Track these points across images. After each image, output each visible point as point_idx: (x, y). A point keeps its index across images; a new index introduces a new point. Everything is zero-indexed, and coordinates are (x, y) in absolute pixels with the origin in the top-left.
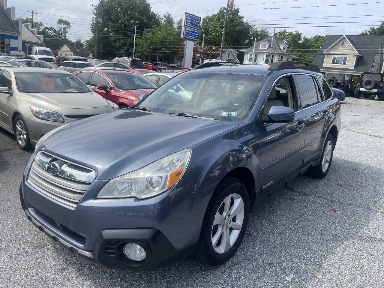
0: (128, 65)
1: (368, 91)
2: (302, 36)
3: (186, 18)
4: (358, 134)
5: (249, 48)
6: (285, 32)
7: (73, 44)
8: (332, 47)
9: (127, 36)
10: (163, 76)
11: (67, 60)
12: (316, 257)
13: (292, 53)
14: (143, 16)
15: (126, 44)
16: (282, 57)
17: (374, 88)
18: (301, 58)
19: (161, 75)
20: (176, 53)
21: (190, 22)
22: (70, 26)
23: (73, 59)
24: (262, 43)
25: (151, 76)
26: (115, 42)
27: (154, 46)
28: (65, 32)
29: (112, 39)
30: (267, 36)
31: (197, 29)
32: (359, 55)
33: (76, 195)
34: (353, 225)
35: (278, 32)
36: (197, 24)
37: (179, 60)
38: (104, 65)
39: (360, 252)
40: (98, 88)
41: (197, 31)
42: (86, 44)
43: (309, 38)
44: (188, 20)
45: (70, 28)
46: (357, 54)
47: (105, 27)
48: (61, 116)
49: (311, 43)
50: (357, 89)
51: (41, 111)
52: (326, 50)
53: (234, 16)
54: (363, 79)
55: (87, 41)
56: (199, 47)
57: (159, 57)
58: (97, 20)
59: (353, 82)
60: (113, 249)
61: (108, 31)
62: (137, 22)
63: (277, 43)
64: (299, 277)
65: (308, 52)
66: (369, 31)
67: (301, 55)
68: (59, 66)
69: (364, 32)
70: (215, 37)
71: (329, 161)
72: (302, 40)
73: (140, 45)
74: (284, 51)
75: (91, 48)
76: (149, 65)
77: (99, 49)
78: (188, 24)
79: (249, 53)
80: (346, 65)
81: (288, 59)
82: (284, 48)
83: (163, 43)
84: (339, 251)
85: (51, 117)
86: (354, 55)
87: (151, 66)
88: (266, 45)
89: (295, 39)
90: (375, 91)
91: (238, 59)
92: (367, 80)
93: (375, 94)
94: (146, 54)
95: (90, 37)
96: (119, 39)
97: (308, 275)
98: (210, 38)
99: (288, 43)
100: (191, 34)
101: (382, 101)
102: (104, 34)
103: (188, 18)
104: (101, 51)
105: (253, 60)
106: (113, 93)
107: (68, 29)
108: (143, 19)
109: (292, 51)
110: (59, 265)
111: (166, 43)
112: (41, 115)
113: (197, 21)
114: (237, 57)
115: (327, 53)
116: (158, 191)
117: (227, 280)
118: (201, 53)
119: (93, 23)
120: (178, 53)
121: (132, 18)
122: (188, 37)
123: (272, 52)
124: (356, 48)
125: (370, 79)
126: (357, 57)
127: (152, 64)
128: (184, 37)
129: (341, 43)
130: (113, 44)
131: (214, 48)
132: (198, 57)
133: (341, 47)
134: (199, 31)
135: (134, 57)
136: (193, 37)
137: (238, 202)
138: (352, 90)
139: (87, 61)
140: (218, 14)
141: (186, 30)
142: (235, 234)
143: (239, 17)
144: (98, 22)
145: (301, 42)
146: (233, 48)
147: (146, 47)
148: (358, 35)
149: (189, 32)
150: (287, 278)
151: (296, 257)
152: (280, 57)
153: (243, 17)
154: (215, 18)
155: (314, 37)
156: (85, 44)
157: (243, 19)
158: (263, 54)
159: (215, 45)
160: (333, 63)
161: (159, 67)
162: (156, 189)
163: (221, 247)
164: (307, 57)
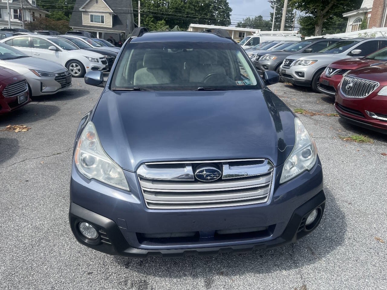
46: (112, 12)
52: (82, 7)
80: (104, 24)
81: (41, 15)
82: (33, 2)
86: (110, 13)
115: (84, 10)
124: (110, 6)
126: (112, 16)
133: (95, 5)
152: (32, 13)
160: (92, 21)
164: (55, 13)
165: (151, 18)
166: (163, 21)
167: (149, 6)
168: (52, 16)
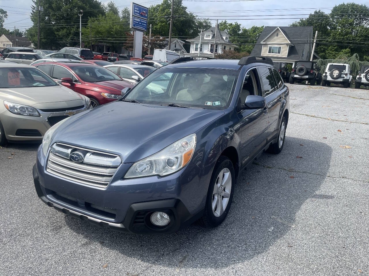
0: (78, 55)
1: (301, 78)
2: (241, 27)
3: (134, 9)
4: (298, 115)
5: (194, 38)
6: (225, 23)
7: (11, 33)
8: (268, 38)
9: (71, 25)
10: (123, 67)
11: (12, 51)
12: (286, 213)
13: (232, 43)
14: (86, 5)
15: (70, 33)
16: (225, 47)
17: (306, 74)
18: (241, 48)
19: (121, 67)
20: (124, 43)
21: (137, 13)
22: (7, 15)
23: (18, 50)
24: (206, 34)
25: (110, 67)
26: (58, 31)
27: (100, 35)
28: (2, 21)
29: (55, 27)
30: (210, 27)
31: (145, 19)
32: (292, 45)
33: (105, 178)
34: (309, 188)
35: (220, 23)
36: (145, 15)
37: (127, 50)
38: (52, 56)
39: (318, 206)
40: (63, 81)
41: (145, 21)
42: (25, 33)
43: (247, 29)
44: (135, 11)
45: (7, 17)
46: (289, 44)
47: (46, 16)
48: (37, 110)
49: (249, 34)
50: (292, 75)
51: (16, 106)
52: (263, 41)
53: (178, 6)
54: (296, 67)
55: (27, 31)
56: (146, 37)
57: (106, 46)
58: (38, 9)
59: (288, 69)
60: (142, 218)
61: (49, 19)
62: (81, 11)
63: (220, 33)
64: (278, 228)
65: (246, 42)
66: (299, 23)
67: (241, 45)
68: (4, 58)
69: (295, 23)
70: (160, 27)
71: (283, 139)
72: (241, 30)
73: (86, 34)
74: (226, 41)
75: (32, 38)
76: (98, 55)
77: (41, 39)
78: (136, 14)
79: (195, 43)
80: (280, 54)
81: (230, 48)
82: (226, 38)
83: (109, 32)
84: (303, 207)
85: (26, 112)
86: (287, 44)
87: (100, 56)
88: (210, 35)
89: (235, 30)
90: (307, 77)
91: (184, 49)
92: (300, 68)
93: (307, 79)
94: (93, 44)
95: (31, 27)
96: (63, 28)
97: (284, 226)
98: (156, 28)
99: (229, 33)
100: (140, 24)
101: (313, 85)
102: (46, 23)
103: (135, 8)
104: (43, 40)
105: (199, 50)
106: (79, 85)
107: (4, 19)
108: (86, 8)
109: (233, 41)
110: (81, 241)
111: (112, 33)
112: (15, 110)
113: (144, 12)
114: (183, 46)
115: (264, 43)
116: (176, 169)
117: (225, 237)
118: (149, 43)
119: (33, 11)
120: (125, 43)
121: (75, 7)
122: (136, 27)
123: (216, 42)
124: (288, 38)
125: (302, 66)
126: (289, 47)
127: (101, 54)
128: (133, 28)
129: (276, 34)
130: (56, 33)
131: (161, 38)
132: (146, 47)
133: (276, 37)
134: (147, 22)
135: (81, 47)
136: (142, 28)
137: (228, 175)
138: (288, 77)
139: (33, 52)
140: (163, 4)
141: (134, 20)
142: (226, 201)
143: (182, 7)
144: (39, 11)
145: (240, 32)
146: (178, 38)
147: (92, 37)
148: (289, 26)
149: (138, 23)
150: (269, 230)
151: (273, 215)
152: (223, 47)
153: (186, 8)
154: (160, 9)
155: (252, 28)
156: (23, 33)
157: (186, 9)
158: (207, 43)
159: (162, 35)
160: (269, 52)
161: (109, 57)
162: (174, 167)
163: (217, 212)
164: (246, 46)
165: (335, 47)
166: (348, 49)
167: (334, 35)
168: (244, 48)
